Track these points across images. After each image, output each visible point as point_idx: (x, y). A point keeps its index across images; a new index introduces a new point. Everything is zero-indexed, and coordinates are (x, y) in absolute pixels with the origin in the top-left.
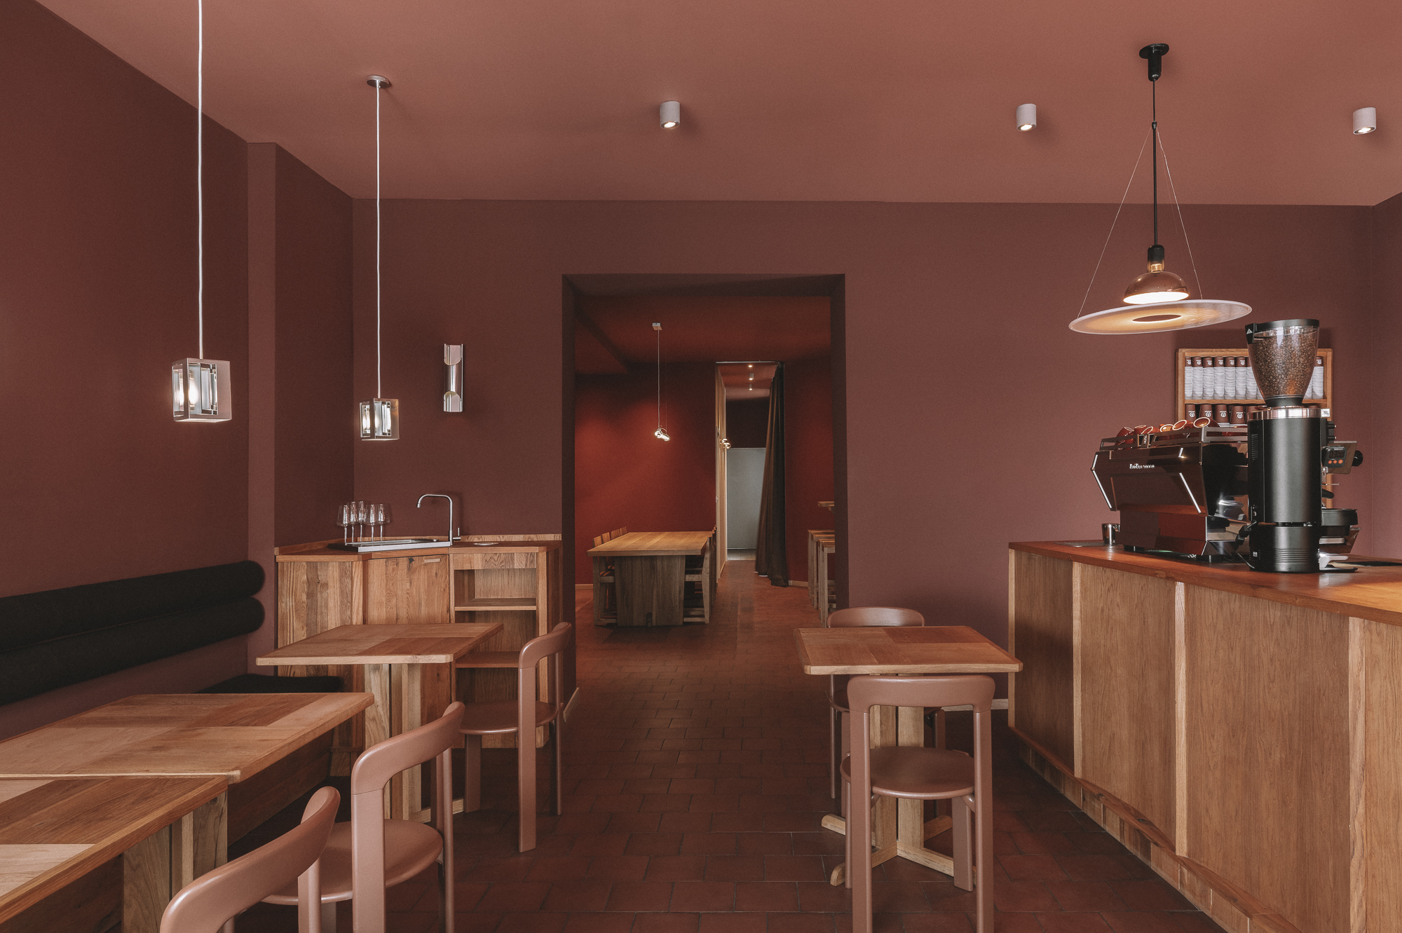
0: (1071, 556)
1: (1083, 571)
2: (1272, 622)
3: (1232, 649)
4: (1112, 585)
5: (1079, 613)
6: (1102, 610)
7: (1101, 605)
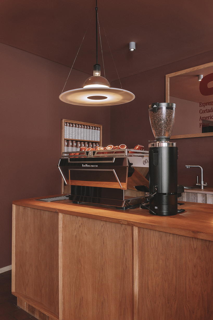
0: (57, 210)
1: (64, 217)
2: (195, 248)
3: (168, 259)
4: (82, 224)
5: (61, 238)
6: (76, 237)
7: (75, 234)
